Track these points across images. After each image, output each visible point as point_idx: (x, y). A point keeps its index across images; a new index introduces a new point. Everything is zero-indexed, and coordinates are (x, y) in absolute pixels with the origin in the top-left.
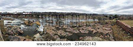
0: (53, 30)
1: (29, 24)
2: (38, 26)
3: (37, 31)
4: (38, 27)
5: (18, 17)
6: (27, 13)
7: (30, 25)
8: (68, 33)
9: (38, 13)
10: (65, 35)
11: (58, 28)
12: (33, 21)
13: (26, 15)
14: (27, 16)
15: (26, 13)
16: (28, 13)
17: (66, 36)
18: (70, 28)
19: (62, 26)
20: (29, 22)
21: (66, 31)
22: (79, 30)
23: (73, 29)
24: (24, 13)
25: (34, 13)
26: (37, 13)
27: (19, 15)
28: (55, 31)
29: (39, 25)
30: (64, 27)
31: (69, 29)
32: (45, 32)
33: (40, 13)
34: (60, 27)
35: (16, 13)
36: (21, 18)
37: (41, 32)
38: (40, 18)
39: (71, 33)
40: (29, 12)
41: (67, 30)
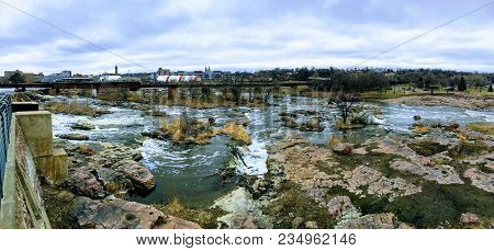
0: (320, 166)
1: (187, 138)
2: (235, 147)
3: (231, 174)
4: (235, 152)
5: (125, 98)
6: (177, 78)
7: (191, 143)
8: (399, 182)
9: (237, 74)
10: (386, 191)
11: (346, 153)
12: (211, 121)
13: (172, 86)
14: (179, 91)
15: (176, 74)
16: (187, 78)
17: (391, 200)
18: (414, 156)
19: (368, 142)
20: (189, 126)
21: (390, 173)
22: (461, 170)
23: (427, 160)
24: (161, 78)
25: (218, 74)
26: (228, 74)
27: (135, 89)
28: (329, 171)
29: (242, 143)
30: (383, 148)
31: (404, 158)
32: (277, 182)
33: (246, 75)
34: (356, 147)
35: (116, 78)
36: (145, 106)
37: (254, 178)
38: (244, 102)
39: (416, 184)
40: (189, 74)
41: (394, 165)
